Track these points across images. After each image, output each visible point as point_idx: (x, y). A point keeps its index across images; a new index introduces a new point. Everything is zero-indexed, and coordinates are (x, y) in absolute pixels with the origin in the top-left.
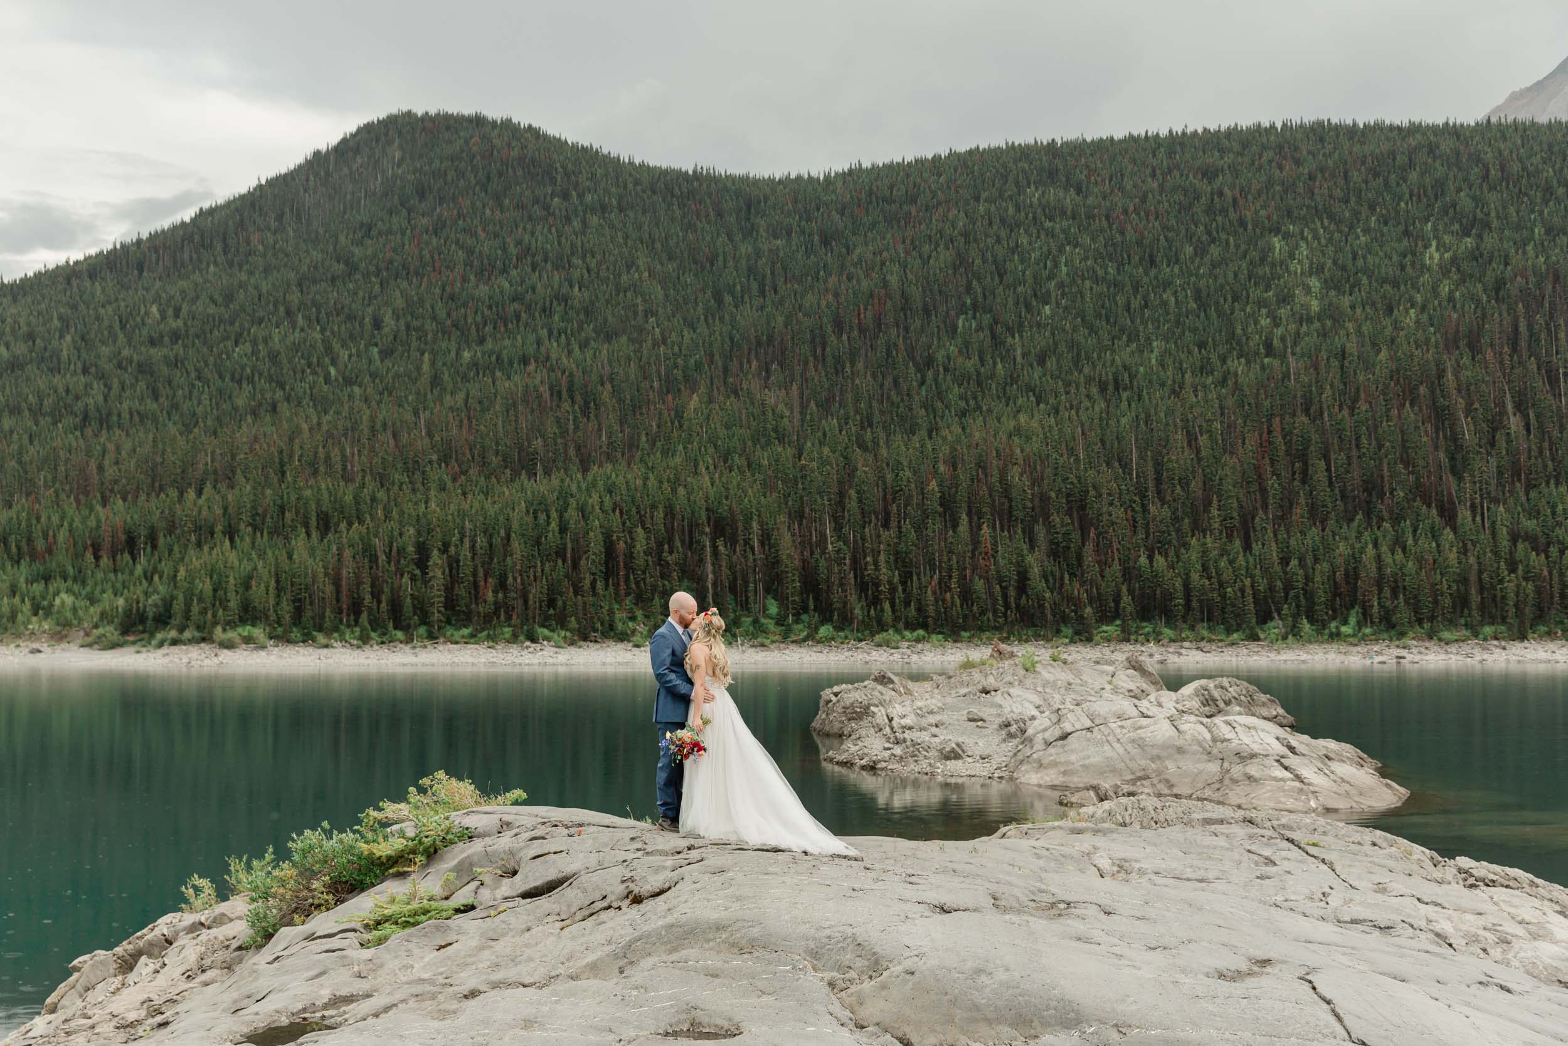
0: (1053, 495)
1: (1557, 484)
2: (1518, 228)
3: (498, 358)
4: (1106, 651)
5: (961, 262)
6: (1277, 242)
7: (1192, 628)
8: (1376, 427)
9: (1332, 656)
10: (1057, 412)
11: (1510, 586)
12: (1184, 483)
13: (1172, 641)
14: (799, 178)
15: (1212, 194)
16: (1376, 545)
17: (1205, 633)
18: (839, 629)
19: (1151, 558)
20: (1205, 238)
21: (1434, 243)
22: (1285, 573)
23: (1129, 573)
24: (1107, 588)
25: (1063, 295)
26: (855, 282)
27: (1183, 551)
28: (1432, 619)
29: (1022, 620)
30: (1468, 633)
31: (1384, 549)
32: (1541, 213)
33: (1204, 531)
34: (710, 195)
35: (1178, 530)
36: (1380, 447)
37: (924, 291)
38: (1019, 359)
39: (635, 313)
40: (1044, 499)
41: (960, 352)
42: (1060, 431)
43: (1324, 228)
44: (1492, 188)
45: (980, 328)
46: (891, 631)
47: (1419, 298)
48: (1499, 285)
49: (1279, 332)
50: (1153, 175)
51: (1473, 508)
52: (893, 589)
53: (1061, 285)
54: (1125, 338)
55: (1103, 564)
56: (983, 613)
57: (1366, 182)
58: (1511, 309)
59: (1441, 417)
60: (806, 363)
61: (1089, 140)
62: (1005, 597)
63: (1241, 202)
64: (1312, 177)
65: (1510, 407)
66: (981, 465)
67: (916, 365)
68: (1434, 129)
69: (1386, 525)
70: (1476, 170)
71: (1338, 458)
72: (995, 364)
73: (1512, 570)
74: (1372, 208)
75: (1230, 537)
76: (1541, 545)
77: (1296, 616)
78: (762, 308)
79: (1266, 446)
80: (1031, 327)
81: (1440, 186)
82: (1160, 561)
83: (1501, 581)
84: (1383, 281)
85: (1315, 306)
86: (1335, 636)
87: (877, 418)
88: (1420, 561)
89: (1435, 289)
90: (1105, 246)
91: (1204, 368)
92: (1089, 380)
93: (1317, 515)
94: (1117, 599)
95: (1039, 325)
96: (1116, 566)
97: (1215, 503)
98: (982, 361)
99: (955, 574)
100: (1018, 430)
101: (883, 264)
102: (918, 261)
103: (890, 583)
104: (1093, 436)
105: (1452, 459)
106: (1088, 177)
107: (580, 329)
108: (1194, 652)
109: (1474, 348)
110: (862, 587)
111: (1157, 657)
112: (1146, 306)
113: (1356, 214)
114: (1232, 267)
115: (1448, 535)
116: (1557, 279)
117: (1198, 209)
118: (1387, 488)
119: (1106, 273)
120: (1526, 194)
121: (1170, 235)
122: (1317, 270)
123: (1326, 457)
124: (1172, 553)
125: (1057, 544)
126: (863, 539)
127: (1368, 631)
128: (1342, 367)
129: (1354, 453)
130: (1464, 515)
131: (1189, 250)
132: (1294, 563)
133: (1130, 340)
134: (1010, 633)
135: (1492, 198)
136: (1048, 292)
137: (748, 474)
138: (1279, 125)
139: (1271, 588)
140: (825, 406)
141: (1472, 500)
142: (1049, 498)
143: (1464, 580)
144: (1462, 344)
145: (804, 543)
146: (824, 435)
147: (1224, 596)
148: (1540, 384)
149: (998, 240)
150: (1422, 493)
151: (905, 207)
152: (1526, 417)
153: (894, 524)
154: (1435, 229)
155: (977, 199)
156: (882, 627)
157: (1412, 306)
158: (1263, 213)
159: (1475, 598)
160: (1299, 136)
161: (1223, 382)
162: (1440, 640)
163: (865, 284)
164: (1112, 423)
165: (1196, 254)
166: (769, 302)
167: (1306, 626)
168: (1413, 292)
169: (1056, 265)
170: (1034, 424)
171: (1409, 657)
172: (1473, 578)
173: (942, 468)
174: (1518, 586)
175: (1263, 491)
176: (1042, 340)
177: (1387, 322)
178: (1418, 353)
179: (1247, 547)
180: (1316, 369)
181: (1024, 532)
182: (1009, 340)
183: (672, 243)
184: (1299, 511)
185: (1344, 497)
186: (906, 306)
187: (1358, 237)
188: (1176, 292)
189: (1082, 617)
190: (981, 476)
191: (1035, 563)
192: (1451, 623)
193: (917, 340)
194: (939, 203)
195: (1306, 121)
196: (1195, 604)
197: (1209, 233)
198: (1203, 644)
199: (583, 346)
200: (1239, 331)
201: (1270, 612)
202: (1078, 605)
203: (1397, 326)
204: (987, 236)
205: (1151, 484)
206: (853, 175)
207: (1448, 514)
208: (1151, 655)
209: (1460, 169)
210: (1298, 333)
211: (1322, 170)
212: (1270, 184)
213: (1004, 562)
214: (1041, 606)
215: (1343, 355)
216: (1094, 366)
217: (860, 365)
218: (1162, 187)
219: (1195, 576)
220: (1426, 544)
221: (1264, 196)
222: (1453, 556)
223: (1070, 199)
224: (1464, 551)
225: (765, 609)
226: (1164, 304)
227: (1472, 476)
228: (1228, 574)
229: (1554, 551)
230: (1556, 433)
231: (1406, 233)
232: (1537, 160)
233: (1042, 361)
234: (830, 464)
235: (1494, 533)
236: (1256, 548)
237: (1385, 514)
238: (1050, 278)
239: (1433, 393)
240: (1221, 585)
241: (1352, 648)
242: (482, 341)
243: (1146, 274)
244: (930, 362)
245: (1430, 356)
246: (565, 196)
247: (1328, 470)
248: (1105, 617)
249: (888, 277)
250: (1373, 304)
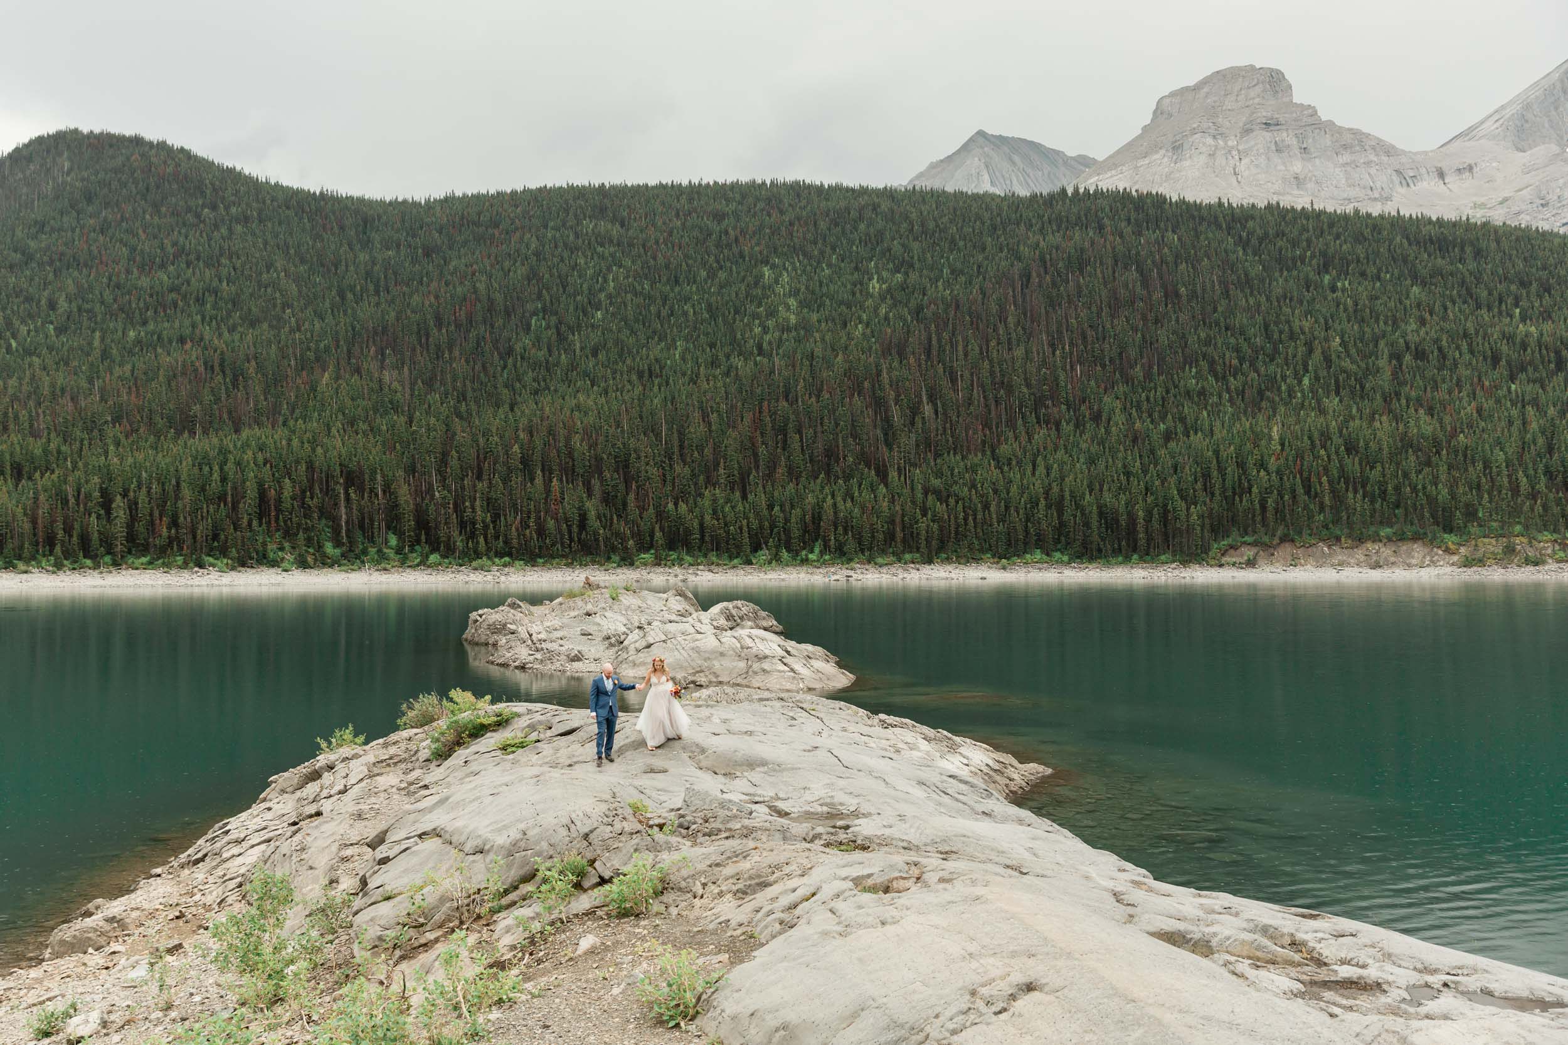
0: (605, 457)
1: (955, 454)
2: (932, 269)
3: (159, 338)
4: (644, 572)
5: (533, 276)
6: (767, 271)
7: (705, 556)
8: (834, 411)
9: (802, 575)
10: (607, 393)
11: (922, 526)
12: (700, 448)
13: (691, 565)
14: (405, 202)
15: (720, 232)
16: (833, 496)
17: (714, 559)
18: (444, 557)
19: (676, 504)
20: (715, 265)
21: (876, 277)
22: (771, 516)
23: (660, 515)
24: (644, 526)
25: (611, 304)
26: (451, 287)
27: (699, 499)
28: (870, 549)
29: (582, 550)
30: (894, 559)
31: (839, 499)
32: (948, 258)
33: (714, 485)
34: (334, 213)
35: (696, 484)
36: (837, 425)
37: (505, 297)
38: (578, 351)
39: (275, 306)
40: (598, 460)
41: (534, 345)
42: (609, 408)
43: (799, 261)
44: (916, 239)
45: (548, 327)
46: (484, 559)
47: (865, 317)
48: (919, 309)
49: (767, 337)
50: (677, 215)
51: (899, 469)
52: (486, 527)
53: (610, 296)
54: (656, 339)
55: (643, 509)
56: (553, 545)
57: (829, 229)
58: (927, 328)
59: (879, 404)
60: (414, 350)
61: (629, 185)
62: (570, 532)
63: (741, 239)
64: (791, 224)
65: (924, 399)
66: (551, 432)
67: (499, 354)
68: (878, 193)
69: (841, 481)
70: (905, 225)
71: (808, 433)
72: (560, 354)
73: (924, 515)
74: (833, 249)
75: (732, 489)
76: (942, 496)
77: (778, 547)
78: (378, 304)
79: (758, 423)
80: (587, 327)
81: (880, 234)
82: (683, 507)
83: (917, 523)
84: (842, 303)
85: (793, 319)
86: (805, 561)
87: (469, 394)
88: (863, 508)
89: (876, 309)
90: (642, 268)
91: (714, 363)
92: (630, 370)
93: (793, 474)
94: (652, 535)
95: (593, 326)
96: (651, 510)
97: (722, 464)
98: (550, 351)
99: (533, 515)
100: (578, 407)
101: (473, 274)
102: (501, 273)
103: (483, 522)
104: (634, 412)
105: (886, 434)
106: (629, 214)
107: (229, 315)
108: (707, 573)
109: (902, 355)
110: (462, 525)
111: (681, 577)
112: (672, 315)
113: (822, 253)
114: (734, 288)
115: (882, 489)
116: (957, 307)
117: (710, 243)
118: (841, 456)
119: (643, 289)
120: (938, 245)
121: (690, 262)
122: (795, 293)
123: (800, 432)
124: (691, 501)
125: (608, 493)
126: (463, 488)
127: (827, 557)
128: (811, 365)
129: (819, 429)
130: (893, 474)
131: (704, 274)
132: (777, 508)
133: (660, 340)
134: (574, 559)
135: (915, 246)
136: (600, 301)
137: (371, 437)
138: (768, 182)
139: (761, 527)
140: (429, 384)
141: (899, 464)
142: (602, 459)
143: (892, 522)
144: (894, 352)
145: (418, 492)
146: (429, 407)
147: (728, 532)
148: (945, 383)
149: (562, 260)
150: (865, 459)
151: (490, 231)
152: (935, 406)
153: (485, 477)
154: (876, 266)
155: (546, 227)
156: (478, 556)
157: (860, 322)
158: (757, 249)
159: (899, 535)
160: (783, 192)
161: (727, 374)
162: (876, 564)
163: (459, 289)
164: (647, 402)
165: (708, 277)
166: (383, 300)
167: (785, 554)
168: (860, 312)
169: (605, 280)
170: (590, 403)
171: (855, 576)
172: (898, 520)
173: (522, 435)
174: (928, 526)
175: (755, 455)
176: (595, 337)
177: (843, 334)
178: (863, 357)
179: (744, 497)
180: (793, 366)
181: (584, 484)
182: (571, 336)
183: (303, 249)
184: (781, 471)
185: (811, 460)
186: (491, 308)
187: (823, 270)
188: (694, 305)
189: (626, 548)
190: (552, 441)
191: (592, 507)
192: (883, 552)
193: (500, 336)
194: (517, 229)
195: (787, 180)
196: (707, 538)
197: (718, 262)
198: (713, 567)
199: (232, 329)
200: (739, 336)
201: (760, 544)
202: (624, 540)
203: (850, 338)
204: (553, 256)
205: (676, 450)
206: (448, 201)
207: (883, 475)
208: (676, 576)
209: (894, 223)
210: (780, 339)
211: (799, 219)
212: (761, 227)
213: (569, 507)
214: (597, 540)
215: (812, 357)
216: (634, 359)
217: (456, 353)
218: (683, 224)
219: (707, 518)
220: (867, 495)
221: (757, 236)
222: (885, 504)
223: (616, 230)
224: (892, 501)
225: (387, 542)
226: (685, 314)
227: (899, 447)
228: (731, 517)
229: (952, 501)
230: (954, 418)
231: (857, 269)
232: (945, 220)
233: (595, 353)
234: (435, 430)
235: (912, 489)
236: (751, 497)
237: (840, 474)
238: (601, 290)
239: (873, 386)
240: (726, 525)
241: (818, 571)
242: (145, 323)
243: (672, 290)
244: (510, 352)
245: (871, 359)
246: (214, 207)
247: (801, 440)
248: (644, 547)
249: (478, 285)
250: (833, 320)
